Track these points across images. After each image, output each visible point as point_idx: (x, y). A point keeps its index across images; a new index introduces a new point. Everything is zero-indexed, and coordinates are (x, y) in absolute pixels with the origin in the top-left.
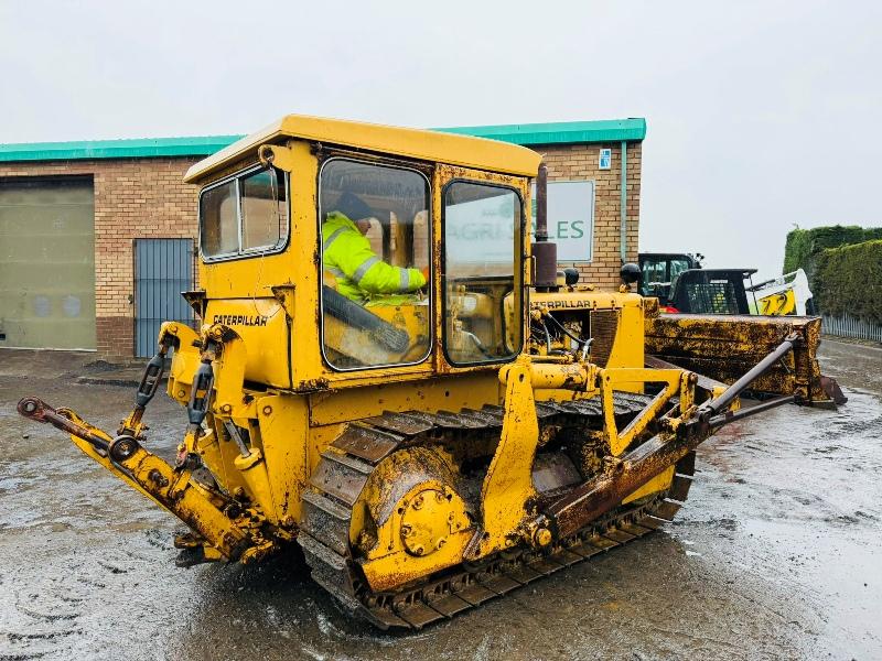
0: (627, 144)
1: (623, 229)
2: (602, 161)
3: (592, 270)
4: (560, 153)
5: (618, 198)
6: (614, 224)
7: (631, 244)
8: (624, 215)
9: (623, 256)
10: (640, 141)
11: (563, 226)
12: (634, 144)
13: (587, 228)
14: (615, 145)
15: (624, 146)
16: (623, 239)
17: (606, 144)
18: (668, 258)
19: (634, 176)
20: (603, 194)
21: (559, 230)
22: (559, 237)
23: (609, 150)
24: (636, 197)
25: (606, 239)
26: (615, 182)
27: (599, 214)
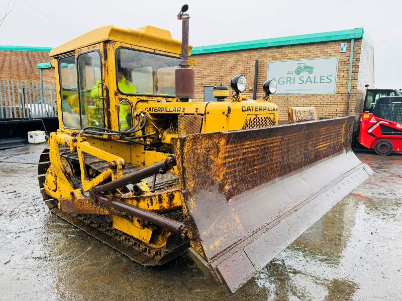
1: (350, 79)
2: (342, 48)
3: (335, 97)
4: (323, 46)
5: (348, 65)
6: (347, 76)
7: (354, 85)
8: (351, 73)
9: (349, 90)
10: (361, 38)
11: (322, 78)
12: (358, 40)
13: (334, 78)
14: (349, 40)
15: (353, 41)
16: (350, 83)
17: (344, 41)
19: (357, 54)
20: (342, 63)
21: (321, 79)
22: (321, 83)
23: (346, 43)
24: (357, 64)
25: (342, 83)
26: (348, 58)
27: (339, 72)
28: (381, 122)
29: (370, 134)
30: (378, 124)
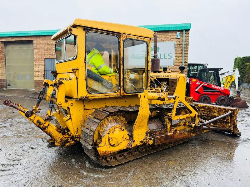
0: (185, 31)
1: (183, 56)
2: (178, 36)
3: (174, 68)
4: (165, 33)
5: (182, 47)
6: (181, 54)
7: (186, 60)
8: (184, 52)
9: (183, 64)
10: (189, 30)
11: (166, 55)
12: (187, 31)
13: (173, 55)
14: (182, 31)
15: (184, 31)
16: (183, 59)
17: (179, 31)
18: (197, 65)
19: (187, 40)
20: (178, 46)
21: (165, 56)
22: (164, 58)
23: (180, 33)
24: (187, 47)
25: (178, 59)
26: (181, 42)
27: (176, 51)
28: (203, 84)
29: (197, 92)
30: (201, 86)
